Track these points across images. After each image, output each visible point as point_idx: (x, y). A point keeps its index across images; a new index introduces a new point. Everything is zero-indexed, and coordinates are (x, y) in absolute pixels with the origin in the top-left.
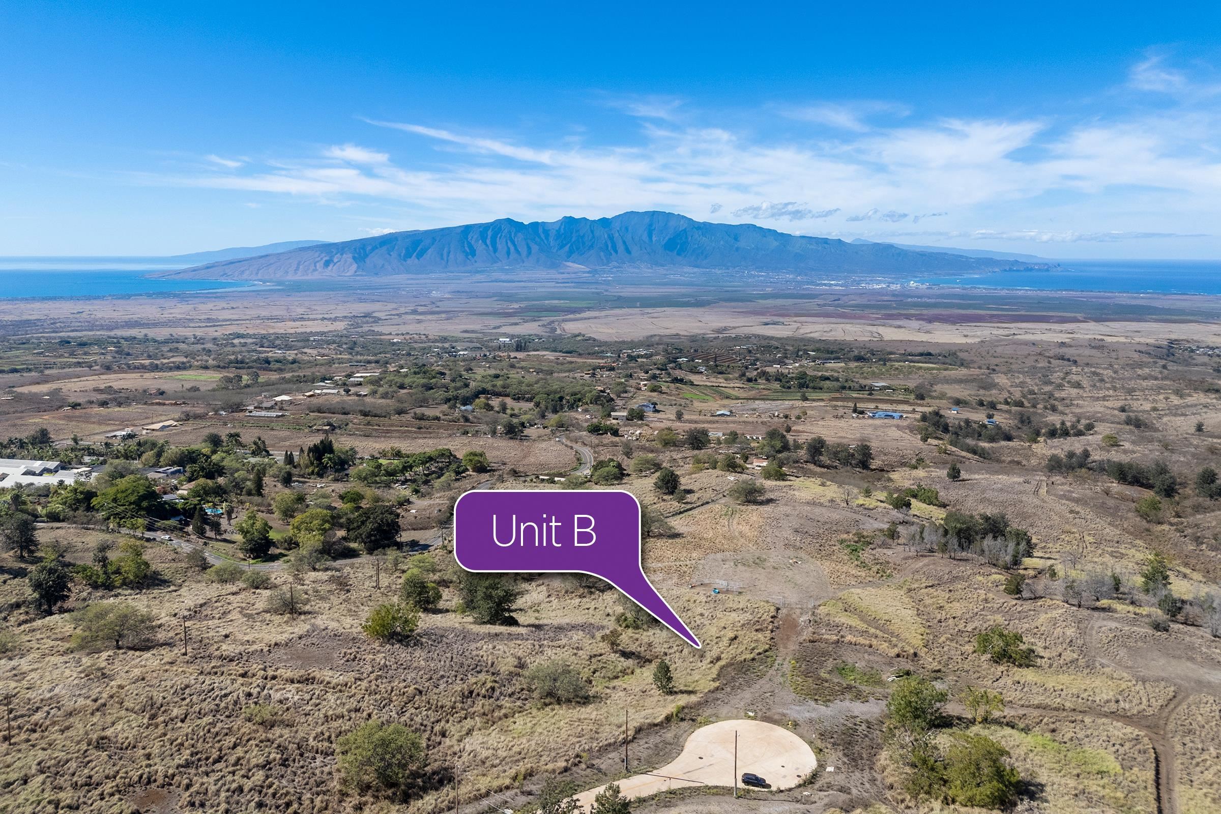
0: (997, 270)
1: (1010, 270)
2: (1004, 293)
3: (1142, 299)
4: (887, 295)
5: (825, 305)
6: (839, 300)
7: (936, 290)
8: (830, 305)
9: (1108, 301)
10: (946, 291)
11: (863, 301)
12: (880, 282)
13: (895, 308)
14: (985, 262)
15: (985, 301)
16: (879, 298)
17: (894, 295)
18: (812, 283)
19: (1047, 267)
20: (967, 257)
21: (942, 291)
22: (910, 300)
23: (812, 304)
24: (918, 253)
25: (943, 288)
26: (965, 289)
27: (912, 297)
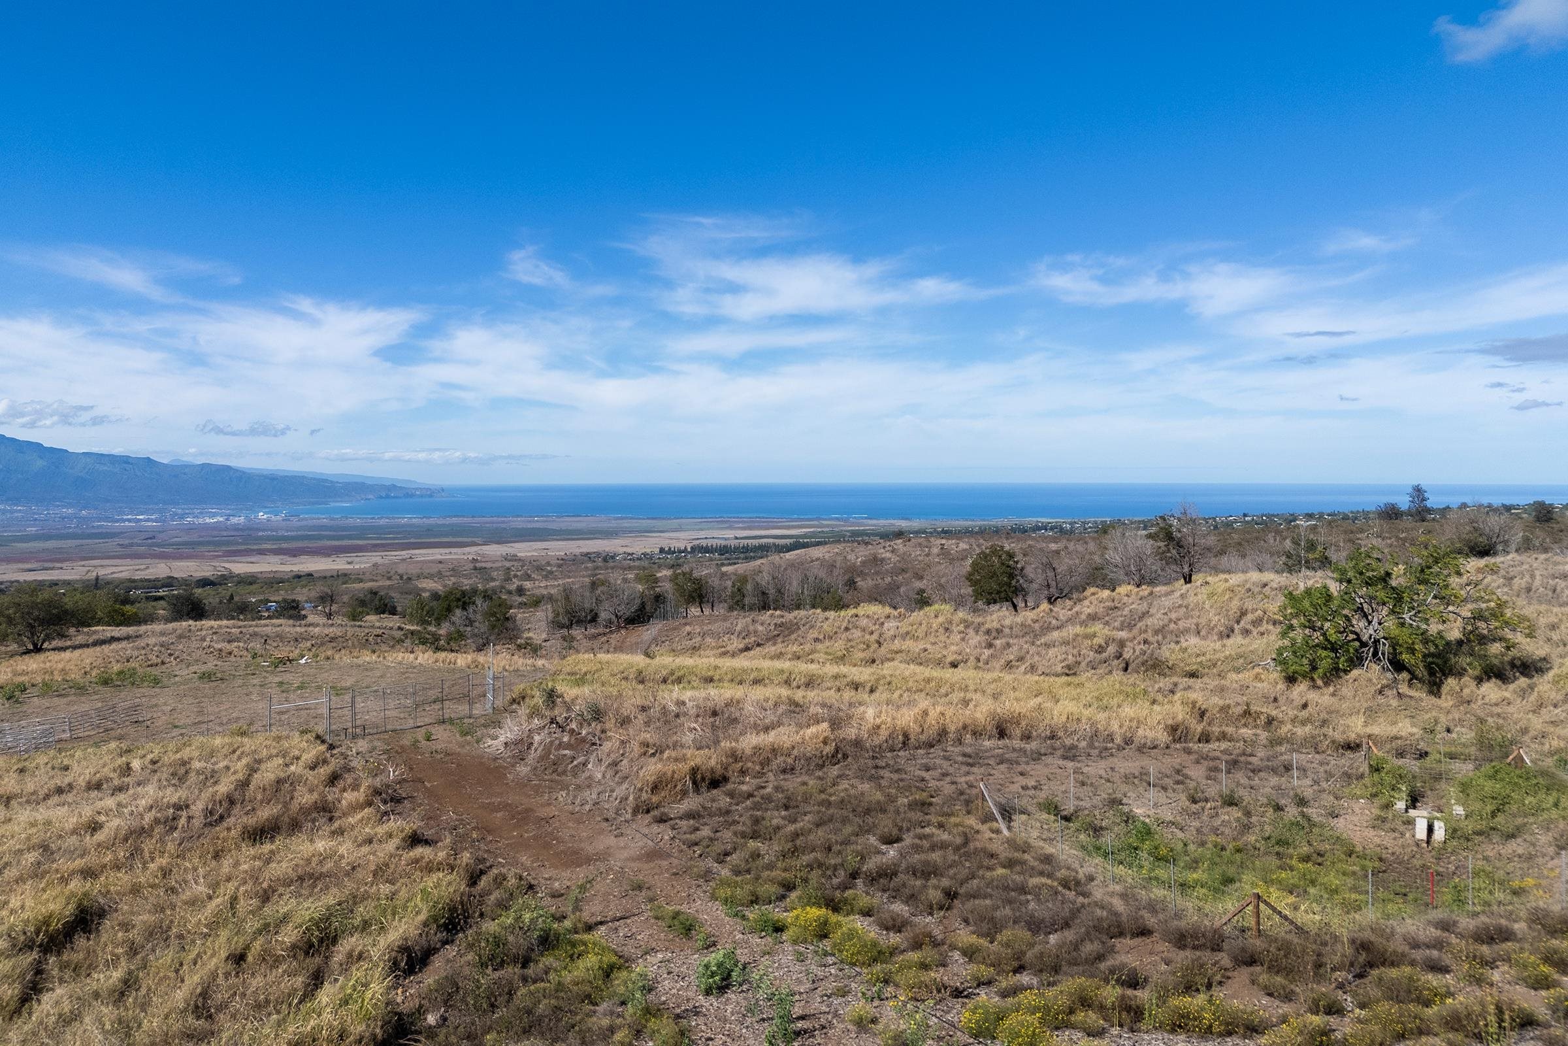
0: (371, 496)
1: (388, 497)
2: (383, 522)
3: (538, 523)
4: (227, 529)
5: (132, 545)
6: (154, 537)
7: (295, 522)
8: (139, 545)
9: (503, 526)
10: (310, 523)
11: (194, 537)
12: (214, 515)
13: (241, 544)
14: (355, 488)
15: (362, 532)
16: (215, 533)
17: (237, 530)
18: (107, 519)
19: (430, 492)
20: (332, 482)
21: (304, 523)
22: (260, 534)
23: (111, 545)
24: (266, 477)
25: (303, 519)
26: (332, 519)
27: (264, 530)
